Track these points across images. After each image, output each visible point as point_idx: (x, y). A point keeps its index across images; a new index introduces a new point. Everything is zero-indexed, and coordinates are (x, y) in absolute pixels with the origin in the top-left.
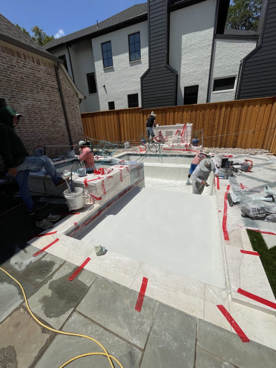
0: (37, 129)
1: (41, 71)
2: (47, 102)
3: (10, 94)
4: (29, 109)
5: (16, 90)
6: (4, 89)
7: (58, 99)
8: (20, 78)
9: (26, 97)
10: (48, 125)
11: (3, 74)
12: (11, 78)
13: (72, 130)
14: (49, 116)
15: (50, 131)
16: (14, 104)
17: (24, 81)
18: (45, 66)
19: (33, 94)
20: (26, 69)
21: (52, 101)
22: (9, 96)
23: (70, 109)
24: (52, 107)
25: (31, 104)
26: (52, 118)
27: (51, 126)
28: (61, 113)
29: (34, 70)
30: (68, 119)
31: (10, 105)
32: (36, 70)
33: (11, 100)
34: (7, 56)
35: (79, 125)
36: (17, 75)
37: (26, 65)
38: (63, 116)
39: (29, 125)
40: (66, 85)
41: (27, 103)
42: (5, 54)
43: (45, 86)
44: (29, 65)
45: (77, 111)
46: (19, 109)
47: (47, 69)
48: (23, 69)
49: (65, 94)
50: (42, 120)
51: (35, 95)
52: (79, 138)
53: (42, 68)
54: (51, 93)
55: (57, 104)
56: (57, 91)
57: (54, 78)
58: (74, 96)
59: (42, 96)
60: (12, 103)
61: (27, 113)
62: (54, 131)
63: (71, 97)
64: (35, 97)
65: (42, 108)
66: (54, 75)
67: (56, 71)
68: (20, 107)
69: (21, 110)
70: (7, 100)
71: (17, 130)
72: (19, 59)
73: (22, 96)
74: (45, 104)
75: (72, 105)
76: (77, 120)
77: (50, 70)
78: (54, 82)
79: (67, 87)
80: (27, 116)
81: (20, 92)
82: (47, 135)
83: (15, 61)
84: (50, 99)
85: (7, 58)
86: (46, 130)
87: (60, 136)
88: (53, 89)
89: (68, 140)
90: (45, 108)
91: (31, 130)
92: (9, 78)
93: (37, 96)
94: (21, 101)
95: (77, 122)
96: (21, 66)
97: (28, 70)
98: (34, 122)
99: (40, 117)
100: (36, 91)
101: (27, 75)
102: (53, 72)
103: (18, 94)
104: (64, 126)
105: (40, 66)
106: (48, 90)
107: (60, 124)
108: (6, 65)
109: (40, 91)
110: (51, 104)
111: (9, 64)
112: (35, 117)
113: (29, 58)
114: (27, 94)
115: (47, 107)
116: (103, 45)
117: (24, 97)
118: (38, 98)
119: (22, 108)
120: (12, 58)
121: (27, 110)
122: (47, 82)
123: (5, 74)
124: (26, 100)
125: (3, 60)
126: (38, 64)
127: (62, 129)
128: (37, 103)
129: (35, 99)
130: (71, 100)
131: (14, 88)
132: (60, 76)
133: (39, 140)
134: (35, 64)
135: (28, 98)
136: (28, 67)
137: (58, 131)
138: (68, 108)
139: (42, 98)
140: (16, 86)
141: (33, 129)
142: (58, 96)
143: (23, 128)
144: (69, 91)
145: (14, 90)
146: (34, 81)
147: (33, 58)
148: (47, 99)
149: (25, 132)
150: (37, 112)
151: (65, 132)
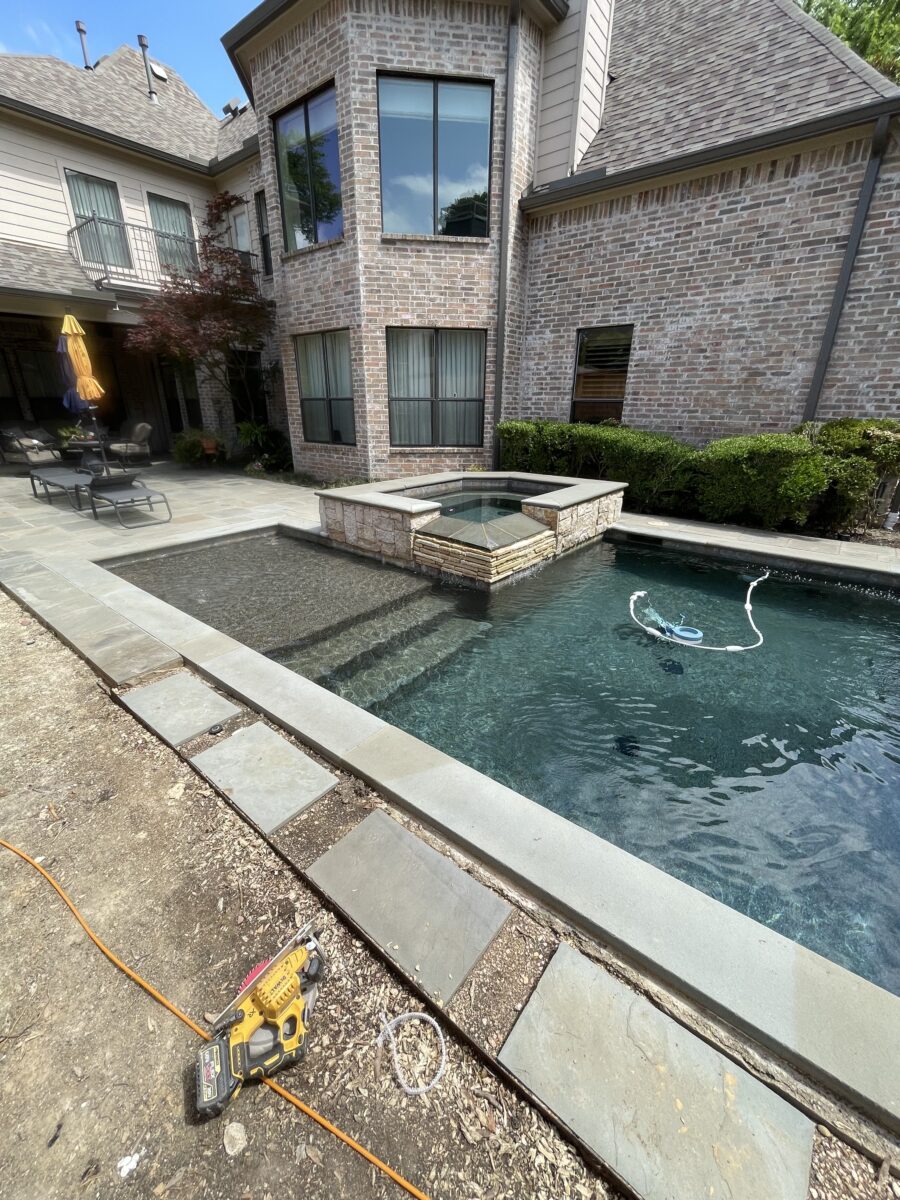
1: (788, 197)
2: (759, 308)
3: (651, 309)
4: (685, 340)
5: (671, 294)
6: (643, 300)
7: (822, 284)
8: (697, 256)
9: (690, 308)
10: (725, 385)
11: (657, 260)
12: (675, 263)
15: (723, 406)
16: (650, 334)
17: (707, 259)
18: (819, 168)
19: (717, 291)
20: (729, 219)
21: (786, 298)
22: (646, 316)
24: (776, 321)
25: (699, 323)
26: (754, 362)
27: (733, 388)
28: (806, 339)
29: (759, 206)
30: (833, 360)
31: (638, 337)
33: (648, 324)
34: (687, 205)
36: (691, 250)
37: (736, 202)
38: (810, 350)
39: (664, 386)
41: (686, 323)
42: (684, 202)
44: (748, 197)
46: (656, 346)
47: (823, 176)
48: (720, 221)
49: (881, 249)
53: (798, 184)
54: (797, 268)
55: (807, 303)
56: (833, 251)
57: (847, 199)
59: (747, 291)
60: (648, 330)
61: (672, 353)
62: (740, 406)
64: (722, 301)
65: (730, 330)
66: (848, 187)
67: (873, 159)
68: (662, 339)
69: (660, 346)
70: (639, 325)
73: (681, 305)
74: (747, 316)
77: (841, 171)
78: (836, 215)
81: (679, 296)
82: (707, 416)
84: (780, 291)
85: (686, 210)
86: (712, 400)
88: (812, 251)
92: (669, 265)
96: (716, 216)
97: (737, 218)
98: (681, 376)
99: (708, 361)
100: (732, 279)
101: (726, 234)
102: (852, 174)
103: (671, 303)
104: (796, 388)
105: (792, 179)
107: (778, 382)
108: (675, 233)
109: (748, 275)
110: (774, 310)
111: (685, 224)
112: (691, 363)
113: (758, 174)
114: (699, 298)
115: (749, 325)
117: (685, 308)
118: (728, 301)
119: (668, 339)
120: (698, 205)
121: (677, 344)
122: (800, 229)
123: (663, 259)
124: (689, 315)
125: (672, 223)
126: (787, 175)
127: (782, 400)
128: (719, 318)
129: (719, 305)
131: (668, 290)
134: (775, 182)
136: (741, 205)
138: (862, 314)
139: (747, 295)
140: (677, 283)
141: (672, 397)
145: (667, 294)
146: (744, 245)
147: (775, 163)
149: (646, 405)
150: (704, 347)
151: (788, 412)
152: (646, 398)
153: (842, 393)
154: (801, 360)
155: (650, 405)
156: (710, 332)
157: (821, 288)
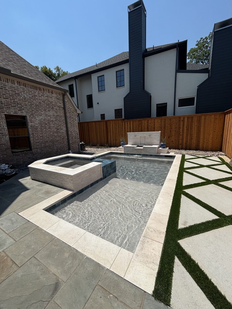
0: (45, 135)
1: (53, 97)
2: (54, 117)
3: (30, 113)
4: (42, 121)
5: (35, 110)
6: (27, 110)
7: (63, 114)
8: (38, 103)
9: (41, 114)
10: (53, 131)
11: (28, 101)
12: (33, 103)
13: (70, 135)
14: (55, 126)
15: (54, 136)
16: (32, 119)
17: (41, 104)
18: (56, 94)
19: (46, 112)
20: (43, 97)
21: (58, 116)
22: (30, 114)
23: (71, 120)
24: (58, 119)
25: (44, 118)
26: (57, 127)
27: (55, 132)
28: (63, 123)
29: (48, 97)
30: (68, 127)
31: (29, 119)
32: (49, 97)
33: (31, 116)
34: (32, 90)
35: (76, 131)
36: (37, 101)
37: (44, 94)
38: (64, 125)
39: (40, 132)
40: (69, 105)
41: (41, 117)
42: (32, 89)
43: (55, 106)
44: (46, 94)
45: (76, 121)
46: (35, 122)
47: (57, 96)
48: (42, 97)
49: (68, 111)
50: (50, 128)
51: (47, 113)
52: (75, 140)
53: (54, 96)
54: (58, 111)
55: (61, 117)
56: (62, 109)
57: (61, 101)
58: (74, 112)
59: (51, 113)
60: (31, 118)
61: (40, 124)
62: (57, 136)
63: (72, 112)
64: (47, 114)
65: (51, 120)
66: (61, 99)
67: (63, 96)
68: (36, 121)
69: (36, 122)
70: (28, 116)
71: (32, 135)
72: (40, 91)
73: (38, 113)
74: (53, 118)
75: (72, 118)
76: (75, 127)
77: (59, 96)
78: (61, 103)
79: (70, 106)
80: (40, 126)
81: (37, 111)
82: (52, 138)
83: (37, 93)
84: (57, 114)
85: (33, 91)
86: (52, 135)
87: (61, 139)
88: (59, 108)
89: (67, 142)
90: (53, 120)
91: (41, 136)
92: (32, 103)
93: (48, 113)
94: (37, 117)
95: (74, 129)
96: (40, 96)
97: (45, 98)
98: (43, 130)
99: (48, 126)
100: (48, 110)
101: (43, 100)
102: (61, 98)
103: (36, 112)
104: (65, 132)
105: (53, 94)
106: (56, 109)
107: (62, 131)
108: (31, 96)
109: (50, 110)
110: (57, 118)
111: (33, 95)
112: (45, 127)
113: (46, 91)
114: (42, 112)
115: (54, 120)
116: (99, 78)
117: (39, 114)
118: (48, 114)
119: (37, 121)
120: (35, 92)
121: (40, 122)
122: (56, 104)
123: (30, 101)
124: (41, 116)
125: (30, 93)
126: (51, 93)
127: (63, 134)
128: (48, 117)
129: (47, 115)
130: (71, 114)
131: (34, 109)
132: (65, 100)
133: (46, 142)
134: (50, 94)
135: (42, 114)
136: (45, 95)
137: (60, 135)
138: (69, 120)
139: (52, 114)
140: (35, 108)
141: (43, 134)
142: (63, 112)
143: (36, 134)
144: (71, 109)
145: (34, 110)
146: (48, 104)
147: (49, 90)
148: (55, 115)
149: (37, 137)
150: (46, 123)
151: (65, 136)
152: (36, 135)
153: (70, 133)
154: (64, 127)
155: (38, 137)
156: (47, 120)
157: (63, 115)
